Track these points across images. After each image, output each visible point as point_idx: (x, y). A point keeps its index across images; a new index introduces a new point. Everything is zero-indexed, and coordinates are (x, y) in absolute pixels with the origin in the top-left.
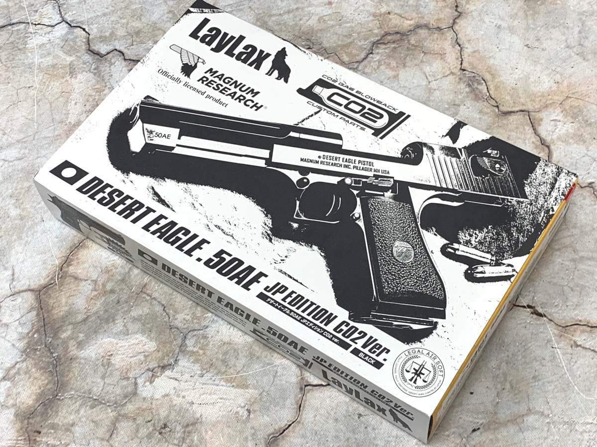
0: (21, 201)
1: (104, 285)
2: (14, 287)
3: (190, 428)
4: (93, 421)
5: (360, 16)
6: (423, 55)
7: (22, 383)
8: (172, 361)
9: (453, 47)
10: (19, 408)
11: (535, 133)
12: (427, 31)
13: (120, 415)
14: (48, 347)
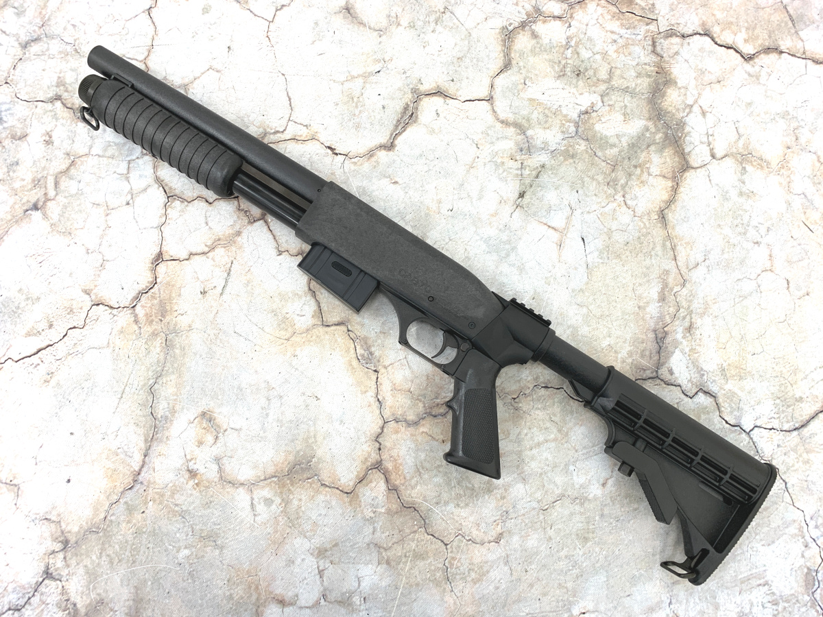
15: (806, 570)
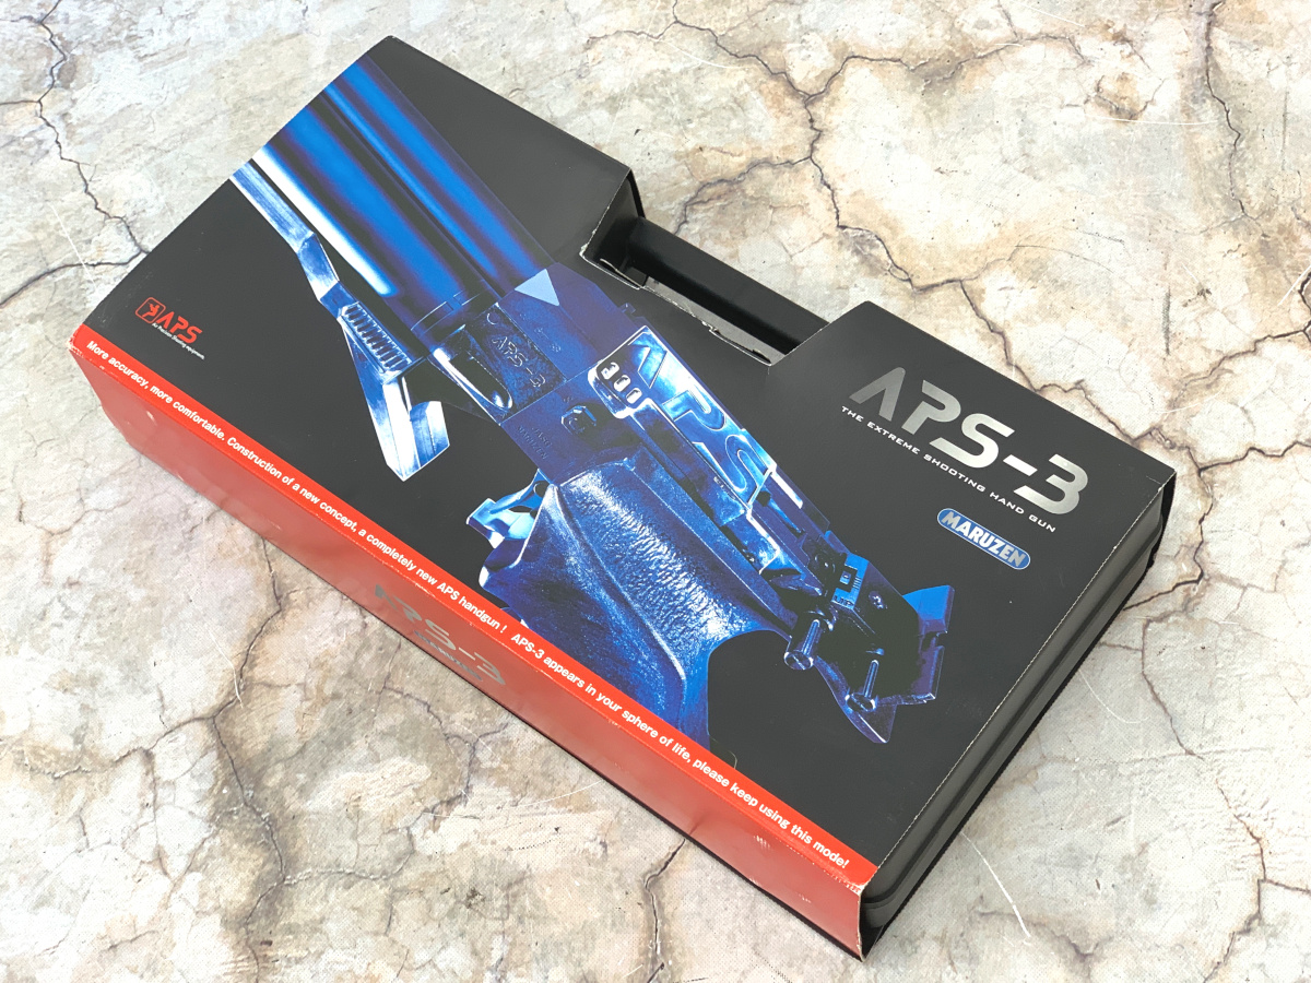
0: (144, 575)
1: (320, 689)
2: (169, 719)
3: (515, 888)
4: (354, 909)
5: (653, 162)
6: (771, 211)
7: (221, 870)
8: (461, 790)
9: (819, 191)
10: (226, 910)
11: (977, 315)
12: (769, 170)
13: (395, 891)
14: (251, 806)
15: (72, 85)
